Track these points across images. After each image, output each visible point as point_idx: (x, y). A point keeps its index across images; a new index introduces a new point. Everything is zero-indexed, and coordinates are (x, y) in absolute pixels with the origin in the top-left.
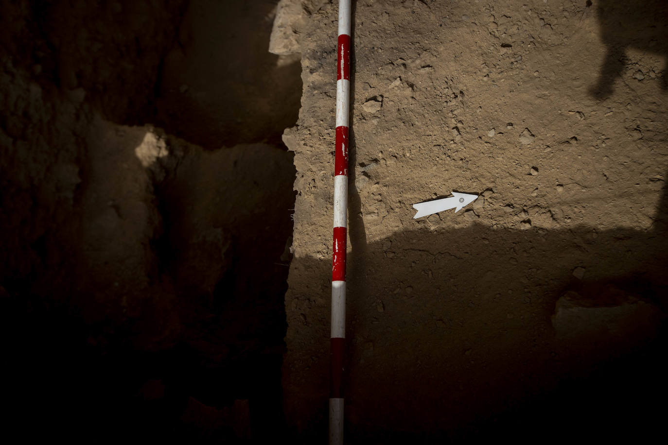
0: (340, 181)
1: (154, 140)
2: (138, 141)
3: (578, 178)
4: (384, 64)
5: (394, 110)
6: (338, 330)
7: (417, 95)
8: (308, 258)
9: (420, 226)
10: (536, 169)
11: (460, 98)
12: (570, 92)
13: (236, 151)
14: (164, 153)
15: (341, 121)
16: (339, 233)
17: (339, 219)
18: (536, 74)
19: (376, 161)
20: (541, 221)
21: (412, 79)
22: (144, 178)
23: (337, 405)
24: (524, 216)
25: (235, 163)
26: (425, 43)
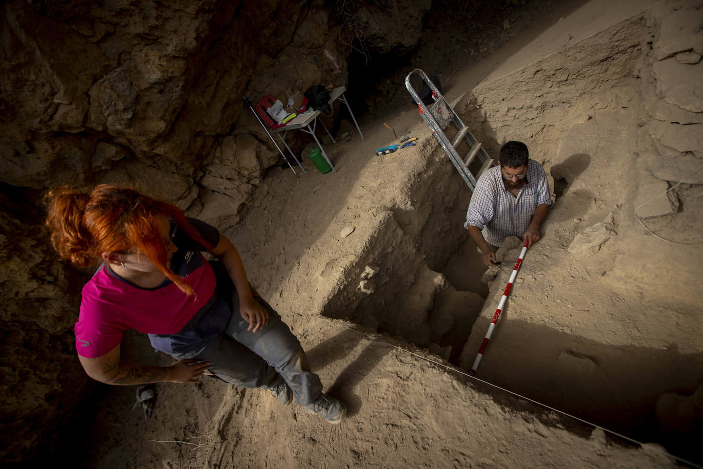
0: (504, 297)
1: (441, 278)
2: (436, 276)
3: (585, 322)
4: (528, 270)
5: (527, 284)
6: (488, 336)
7: (536, 282)
8: (484, 317)
9: (525, 320)
10: (571, 316)
11: (551, 287)
12: (590, 297)
13: (467, 293)
14: (443, 284)
15: (511, 281)
16: (498, 311)
17: (500, 307)
18: (580, 288)
19: (516, 296)
20: (568, 331)
21: (536, 277)
22: (433, 289)
23: (480, 356)
24: (561, 328)
25: (465, 297)
26: (544, 268)
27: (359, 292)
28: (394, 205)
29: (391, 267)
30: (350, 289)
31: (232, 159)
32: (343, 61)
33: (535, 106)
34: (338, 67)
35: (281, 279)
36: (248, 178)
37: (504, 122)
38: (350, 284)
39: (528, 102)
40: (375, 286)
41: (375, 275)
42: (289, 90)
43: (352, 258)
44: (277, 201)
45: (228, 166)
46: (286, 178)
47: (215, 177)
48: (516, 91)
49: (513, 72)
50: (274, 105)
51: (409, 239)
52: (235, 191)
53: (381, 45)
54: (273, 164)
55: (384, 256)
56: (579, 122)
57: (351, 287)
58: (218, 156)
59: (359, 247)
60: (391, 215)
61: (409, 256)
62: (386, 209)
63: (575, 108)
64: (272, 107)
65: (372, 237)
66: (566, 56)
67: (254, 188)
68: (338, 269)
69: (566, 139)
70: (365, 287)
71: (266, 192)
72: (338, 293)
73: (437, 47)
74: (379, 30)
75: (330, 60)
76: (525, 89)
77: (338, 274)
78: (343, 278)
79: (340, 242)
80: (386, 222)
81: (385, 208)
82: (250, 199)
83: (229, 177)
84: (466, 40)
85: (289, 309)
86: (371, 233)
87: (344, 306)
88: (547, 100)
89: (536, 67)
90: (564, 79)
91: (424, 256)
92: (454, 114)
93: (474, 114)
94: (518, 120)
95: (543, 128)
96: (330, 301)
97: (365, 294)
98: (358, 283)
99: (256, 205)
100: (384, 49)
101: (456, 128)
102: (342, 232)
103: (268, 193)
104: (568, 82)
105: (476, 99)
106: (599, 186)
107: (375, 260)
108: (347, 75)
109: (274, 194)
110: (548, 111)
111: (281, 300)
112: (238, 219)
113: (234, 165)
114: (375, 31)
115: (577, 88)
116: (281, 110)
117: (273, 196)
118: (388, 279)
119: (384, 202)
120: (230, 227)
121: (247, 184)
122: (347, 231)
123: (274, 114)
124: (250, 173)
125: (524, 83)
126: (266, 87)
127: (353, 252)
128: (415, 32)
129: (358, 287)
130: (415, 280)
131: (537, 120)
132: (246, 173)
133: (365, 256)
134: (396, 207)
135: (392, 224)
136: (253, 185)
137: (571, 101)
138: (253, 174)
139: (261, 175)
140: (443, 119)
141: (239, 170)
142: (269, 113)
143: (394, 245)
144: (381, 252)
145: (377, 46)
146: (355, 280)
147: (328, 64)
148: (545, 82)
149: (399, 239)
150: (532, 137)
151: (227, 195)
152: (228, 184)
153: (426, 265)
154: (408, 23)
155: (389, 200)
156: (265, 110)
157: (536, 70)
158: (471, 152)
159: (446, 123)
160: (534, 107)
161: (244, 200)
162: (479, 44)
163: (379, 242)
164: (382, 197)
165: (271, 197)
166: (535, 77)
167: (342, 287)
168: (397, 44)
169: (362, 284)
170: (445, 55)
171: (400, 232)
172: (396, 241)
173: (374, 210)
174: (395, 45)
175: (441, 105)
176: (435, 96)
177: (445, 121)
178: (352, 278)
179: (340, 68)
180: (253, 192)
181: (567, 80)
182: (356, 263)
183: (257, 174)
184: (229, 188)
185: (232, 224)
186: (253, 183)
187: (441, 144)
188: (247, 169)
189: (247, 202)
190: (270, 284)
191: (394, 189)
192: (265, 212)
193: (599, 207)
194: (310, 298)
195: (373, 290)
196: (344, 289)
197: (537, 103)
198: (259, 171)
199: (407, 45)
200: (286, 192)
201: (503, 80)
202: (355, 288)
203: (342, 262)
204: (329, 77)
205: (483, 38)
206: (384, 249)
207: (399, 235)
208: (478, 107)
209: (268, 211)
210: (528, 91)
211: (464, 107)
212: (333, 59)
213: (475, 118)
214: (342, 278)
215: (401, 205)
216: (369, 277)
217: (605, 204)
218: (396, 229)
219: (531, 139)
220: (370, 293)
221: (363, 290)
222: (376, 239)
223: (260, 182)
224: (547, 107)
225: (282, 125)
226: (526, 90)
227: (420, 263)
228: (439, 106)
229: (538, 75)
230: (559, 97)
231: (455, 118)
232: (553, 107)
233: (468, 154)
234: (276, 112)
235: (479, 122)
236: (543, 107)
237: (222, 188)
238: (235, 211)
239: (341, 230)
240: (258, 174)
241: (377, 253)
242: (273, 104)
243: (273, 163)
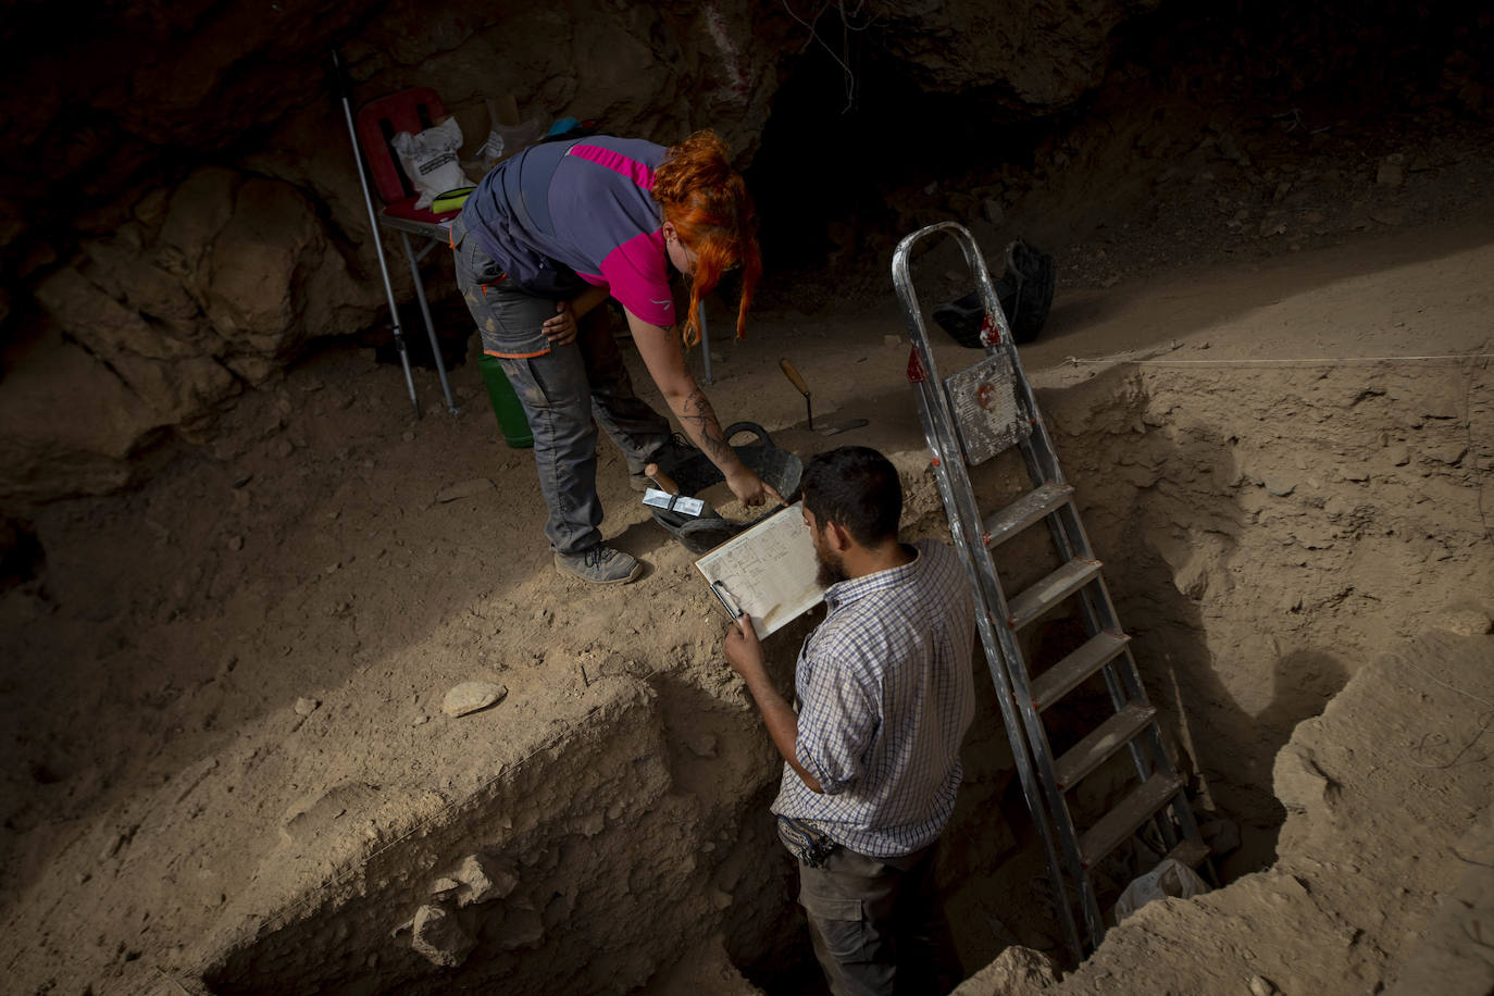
27: (401, 943)
28: (680, 669)
29: (574, 893)
30: (368, 921)
31: (193, 251)
32: (764, 68)
33: (1332, 508)
34: (737, 80)
35: (160, 779)
36: (228, 343)
37: (1218, 520)
38: (376, 898)
39: (1313, 485)
40: (469, 943)
41: (488, 904)
42: (512, 99)
43: (428, 805)
44: (302, 472)
45: (167, 269)
46: (374, 401)
47: (101, 289)
48: (1282, 429)
49: (1286, 361)
50: (428, 132)
51: (686, 814)
52: (155, 371)
53: (933, 62)
54: (348, 331)
55: (557, 842)
56: (1454, 630)
57: (378, 916)
58: (145, 218)
59: (473, 774)
60: (645, 701)
61: (661, 876)
62: (640, 669)
63: (1462, 572)
64: (419, 137)
65: (538, 754)
66: (1474, 386)
67: (238, 387)
68: (357, 826)
69: (1379, 671)
70: (427, 934)
71: (276, 424)
72: (310, 920)
73: (1139, 144)
74: (938, 11)
75: (716, 48)
76: (1313, 435)
77: (348, 845)
78: (358, 866)
79: (432, 725)
80: (616, 717)
81: (641, 664)
82: (202, 423)
83: (155, 312)
84: (1245, 162)
85: (120, 913)
86: (539, 741)
87: (315, 977)
88: (1377, 504)
89: (1368, 375)
90: (1447, 458)
91: (725, 901)
92: (1034, 424)
93: (1117, 449)
94: (1266, 531)
95: (1343, 596)
96: (266, 936)
97: (422, 959)
98: (409, 910)
99: (218, 455)
100: (940, 79)
101: (1031, 474)
102: (454, 690)
103: (283, 427)
104: (1461, 472)
105: (1146, 400)
106: (1399, 891)
107: (513, 842)
108: (763, 119)
109: (303, 443)
110: (1373, 542)
111: (112, 864)
112: (120, 479)
113: (192, 278)
114: (920, 12)
115: (1485, 508)
116: (446, 159)
117: (295, 448)
118: (535, 935)
119: (648, 642)
120: (77, 495)
121: (215, 367)
122: (472, 694)
123: (417, 165)
124: (245, 331)
125: (1314, 414)
126: (433, 56)
127: (444, 783)
128: (1075, 62)
129: (405, 926)
130: (651, 978)
131: (1327, 560)
132: (227, 324)
133: (481, 814)
134: (686, 677)
135: (638, 734)
136: (236, 377)
137: (1452, 543)
138: (254, 340)
139: (281, 353)
140: (987, 430)
141: (203, 302)
142: (399, 151)
143: (614, 814)
144: (553, 821)
145: (917, 60)
146: (404, 891)
147: (703, 58)
148: (1386, 438)
149: (644, 798)
150: (1295, 610)
151: (119, 375)
152: (139, 337)
153: (720, 938)
154: (1059, 24)
155: (667, 641)
156: (390, 132)
157: (1366, 386)
158: (1053, 582)
159: (991, 447)
160: (1327, 508)
161: (175, 418)
162: (1277, 196)
163: (558, 784)
164: (651, 622)
165: (285, 448)
166: (1357, 409)
167: (339, 902)
168: (992, 82)
169: (422, 916)
170: (1154, 183)
171: (657, 776)
172: (629, 805)
173: (599, 657)
174: (982, 83)
175: (997, 376)
176: (990, 337)
177: (992, 436)
178: (393, 881)
179: (743, 88)
180: (221, 401)
181: (1456, 464)
182: (435, 828)
183: (267, 343)
184: (136, 353)
185: (88, 489)
186: (241, 372)
187: (949, 510)
188: (237, 314)
189: (184, 430)
190: (107, 785)
191: (704, 610)
192: (237, 492)
193: (1355, 970)
194: (218, 902)
195: (457, 955)
196: (344, 910)
197: (1343, 500)
198: (277, 337)
199: (1029, 99)
200: (351, 453)
201: (1250, 373)
202: (391, 924)
203: (389, 805)
204: (685, 104)
205: (1297, 184)
206: (566, 817)
207: (651, 783)
208: (1142, 429)
209: (252, 494)
210: (1323, 445)
211: (1088, 414)
212: (729, 49)
213: (1120, 464)
214: (355, 865)
215: (704, 676)
216: (464, 899)
217: (1381, 965)
218: (647, 758)
219: (1292, 615)
220: (440, 961)
221: (418, 943)
222: (550, 769)
223: (270, 375)
224: (1374, 529)
225: (427, 215)
226: (1314, 441)
227: (700, 922)
228: (988, 376)
229: (1368, 408)
230: (1419, 510)
231: (1036, 435)
232: (1393, 538)
233: (1041, 584)
234: (426, 159)
235: (1130, 482)
236: (1359, 524)
237: (109, 337)
238: (123, 447)
239: (455, 682)
240: (273, 347)
241: (532, 822)
242: (427, 124)
243: (348, 326)
